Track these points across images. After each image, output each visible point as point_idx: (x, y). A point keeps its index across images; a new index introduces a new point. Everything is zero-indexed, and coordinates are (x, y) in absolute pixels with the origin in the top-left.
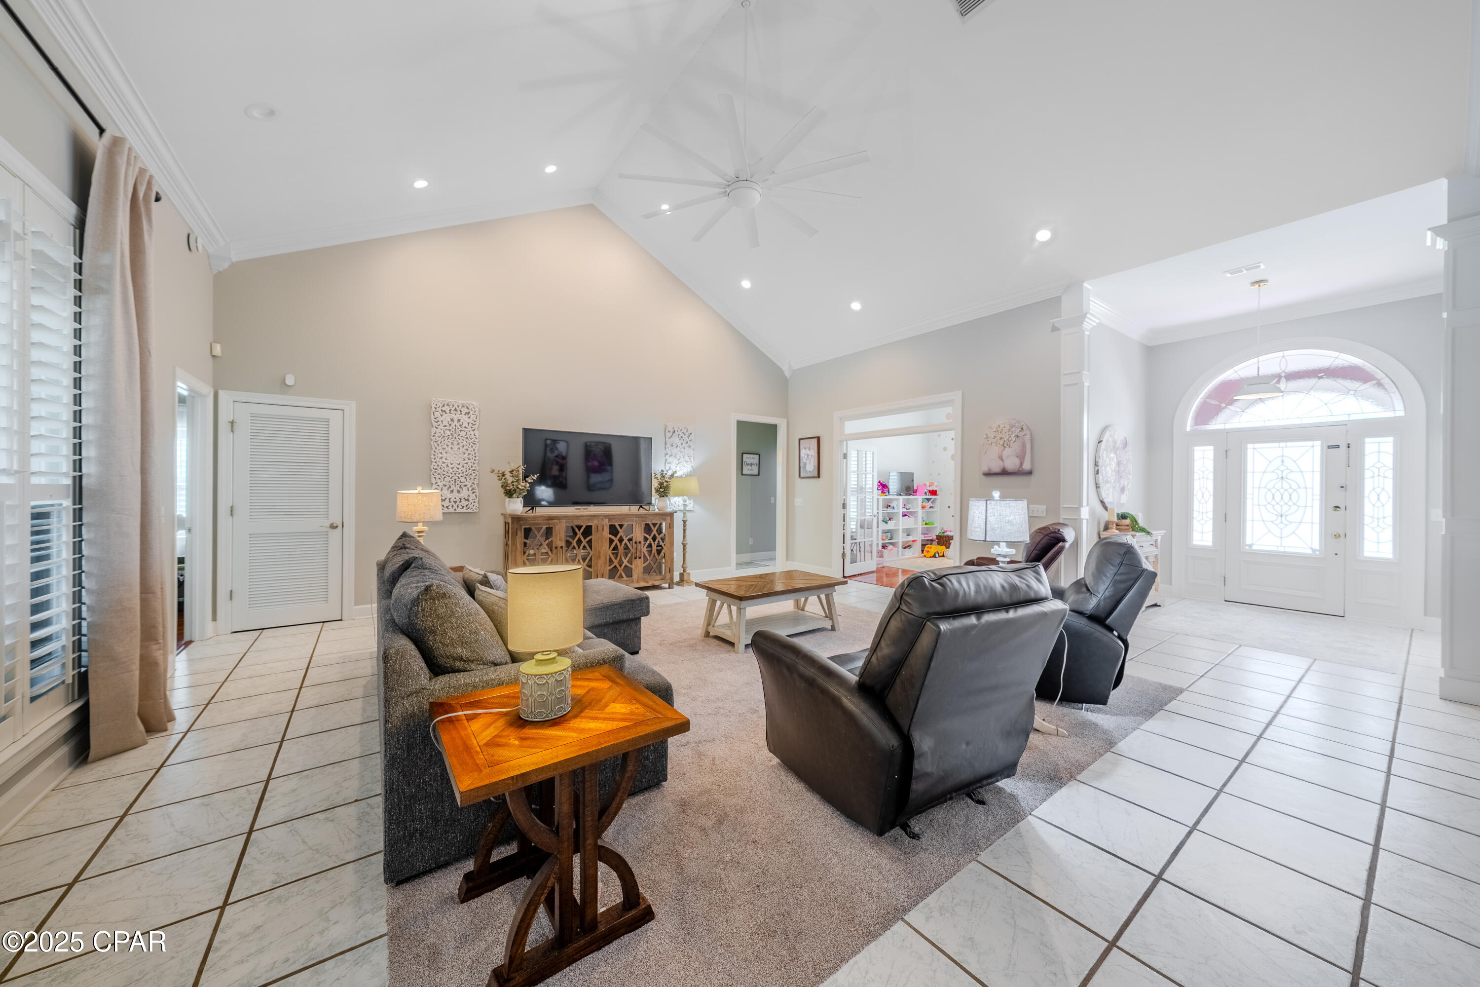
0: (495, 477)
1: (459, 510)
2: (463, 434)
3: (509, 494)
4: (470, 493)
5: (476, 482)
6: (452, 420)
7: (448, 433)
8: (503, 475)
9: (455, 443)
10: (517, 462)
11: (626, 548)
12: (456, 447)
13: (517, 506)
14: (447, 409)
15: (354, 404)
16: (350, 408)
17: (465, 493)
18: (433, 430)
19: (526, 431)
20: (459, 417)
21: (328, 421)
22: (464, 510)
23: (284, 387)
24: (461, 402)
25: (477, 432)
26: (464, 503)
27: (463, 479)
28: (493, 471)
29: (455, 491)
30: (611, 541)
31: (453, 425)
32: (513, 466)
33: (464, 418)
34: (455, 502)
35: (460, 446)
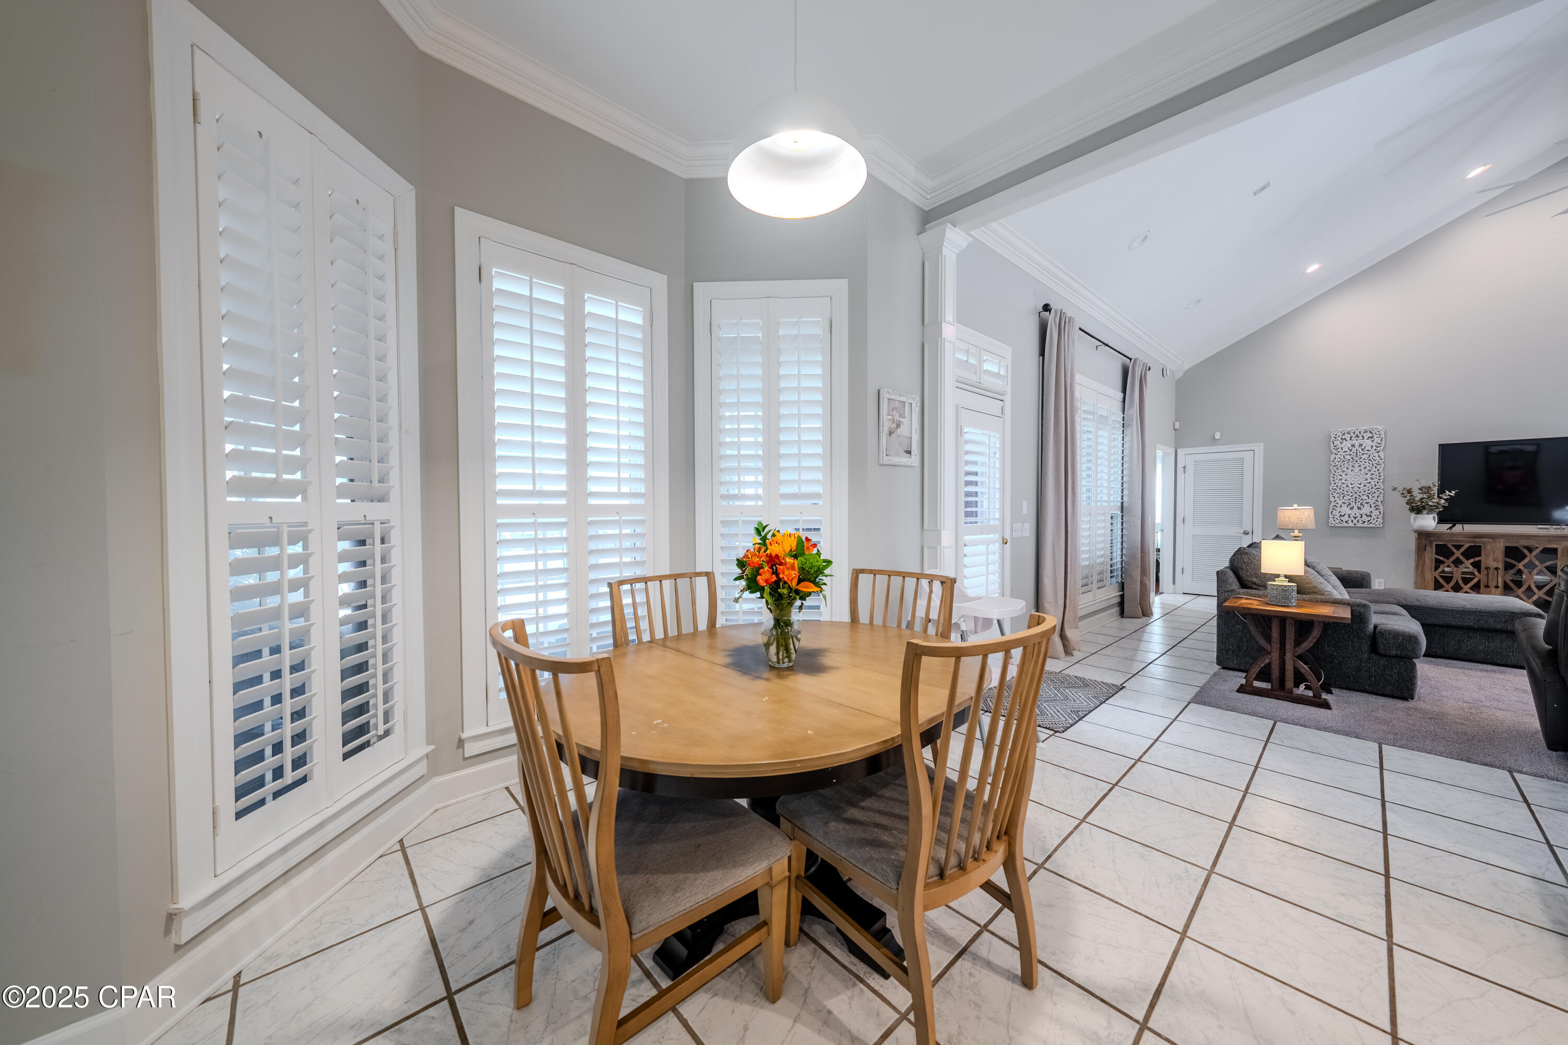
0: (1397, 494)
1: (1359, 525)
2: (1365, 456)
3: (1417, 509)
4: (1373, 509)
5: (1380, 499)
6: (1353, 446)
7: (1349, 457)
8: (1409, 492)
9: (1356, 465)
10: (1432, 478)
12: (1357, 469)
13: (1429, 522)
14: (1347, 437)
15: (1262, 445)
16: (1259, 448)
17: (1366, 510)
18: (1333, 457)
19: (1443, 445)
20: (1360, 441)
21: (1243, 459)
22: (1366, 525)
23: (1214, 441)
24: (1363, 428)
25: (1382, 454)
26: (1365, 518)
27: (1365, 497)
28: (1395, 489)
29: (1355, 507)
31: (1354, 450)
32: (1425, 483)
33: (1367, 443)
34: (1355, 518)
35: (1362, 468)
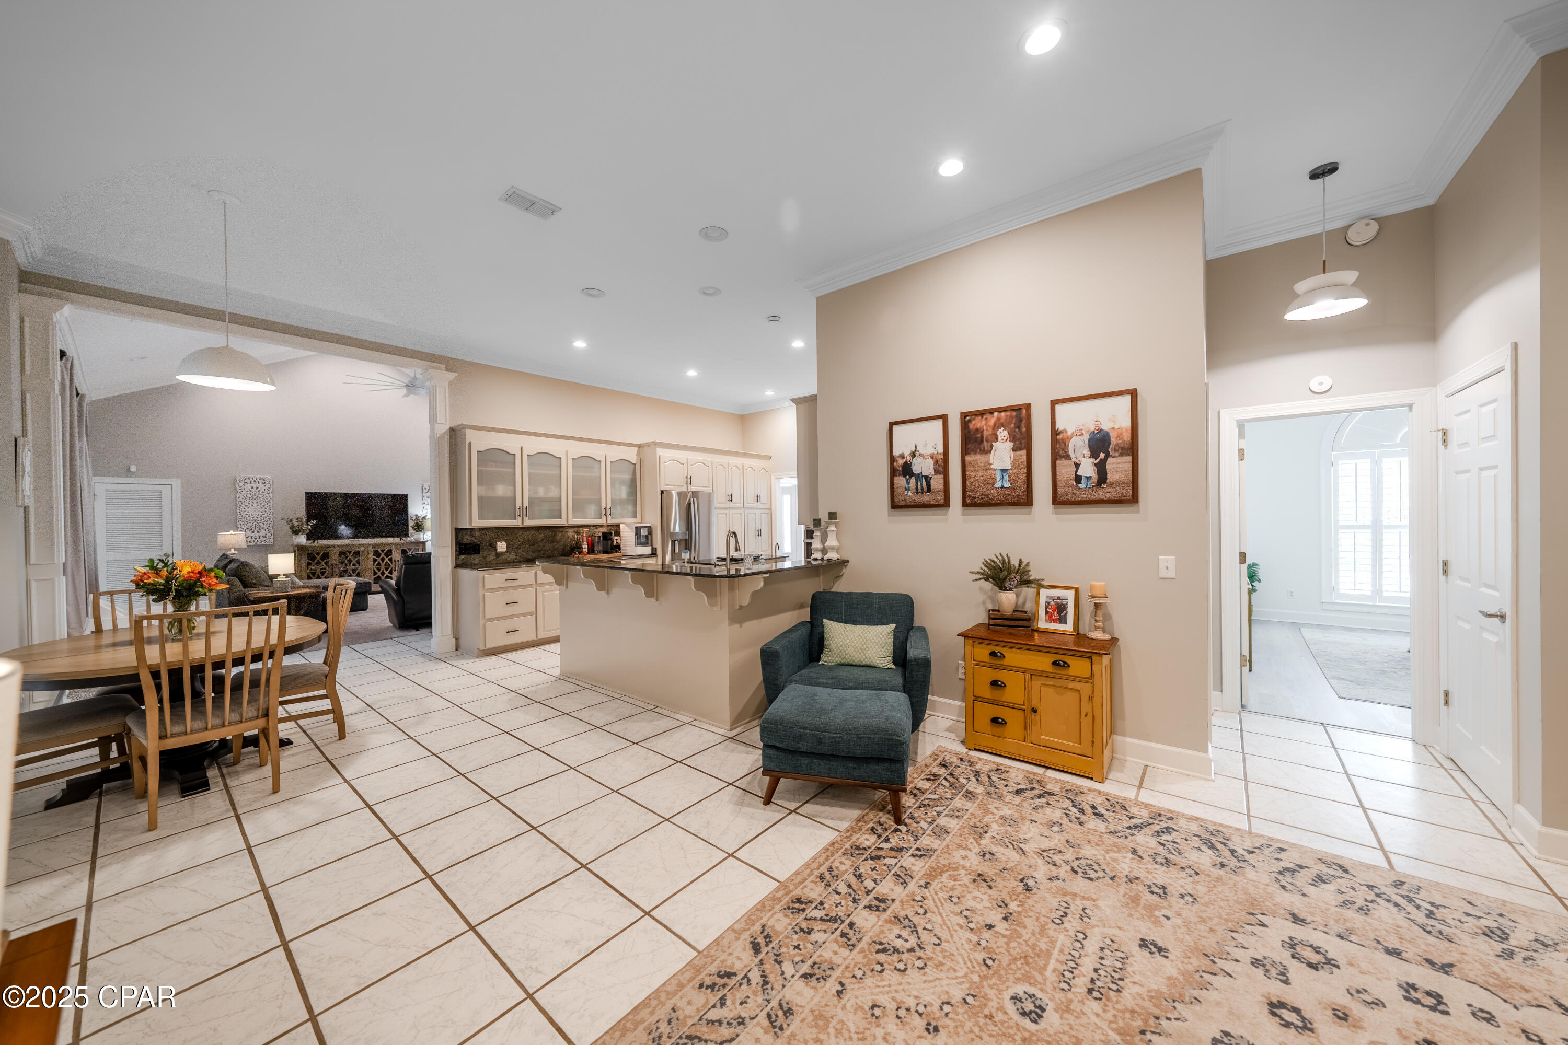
0: (284, 523)
1: (258, 543)
2: (260, 496)
3: (296, 532)
4: (267, 532)
5: (271, 525)
6: (252, 488)
7: (249, 496)
8: (291, 521)
9: (255, 502)
10: (302, 513)
11: (387, 564)
12: (255, 505)
13: (302, 540)
14: (248, 481)
15: (179, 481)
16: (177, 483)
17: (263, 533)
18: (238, 495)
19: (307, 493)
20: (258, 485)
21: (161, 491)
22: (263, 543)
23: (128, 472)
24: (258, 476)
25: (271, 495)
26: (262, 539)
27: (261, 524)
28: (283, 519)
29: (255, 532)
30: (375, 560)
31: (253, 490)
32: (298, 515)
33: (262, 487)
34: (256, 539)
35: (259, 504)
